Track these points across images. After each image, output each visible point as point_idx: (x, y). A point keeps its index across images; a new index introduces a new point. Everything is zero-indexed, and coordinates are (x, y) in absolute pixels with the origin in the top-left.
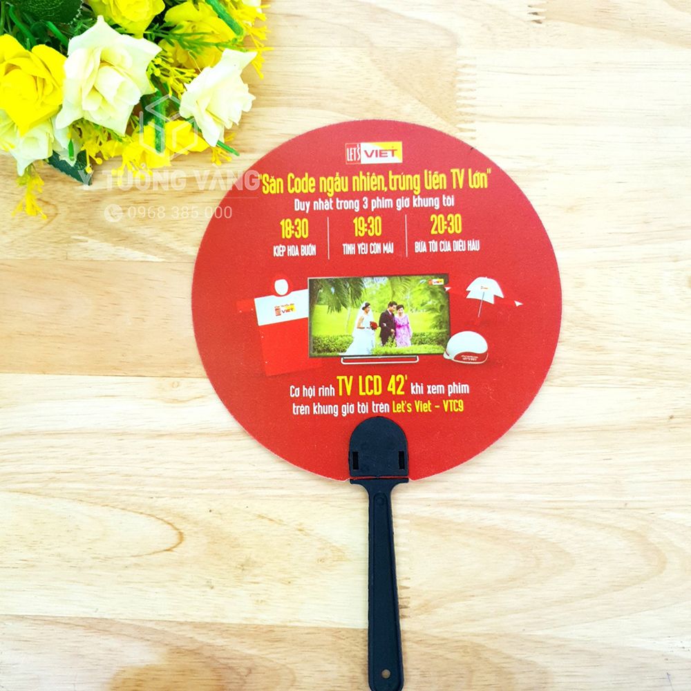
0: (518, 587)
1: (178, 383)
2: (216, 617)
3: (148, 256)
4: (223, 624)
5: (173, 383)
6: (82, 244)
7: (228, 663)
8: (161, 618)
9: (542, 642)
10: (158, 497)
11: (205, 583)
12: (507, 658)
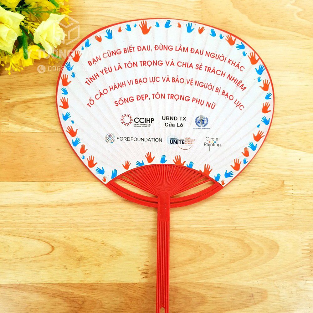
0: (193, 263)
1: (49, 184)
2: (69, 281)
3: (35, 130)
4: (71, 284)
5: (47, 184)
6: (7, 126)
7: (74, 300)
8: (46, 282)
9: (202, 285)
10: (43, 232)
11: (63, 267)
12: (188, 292)
